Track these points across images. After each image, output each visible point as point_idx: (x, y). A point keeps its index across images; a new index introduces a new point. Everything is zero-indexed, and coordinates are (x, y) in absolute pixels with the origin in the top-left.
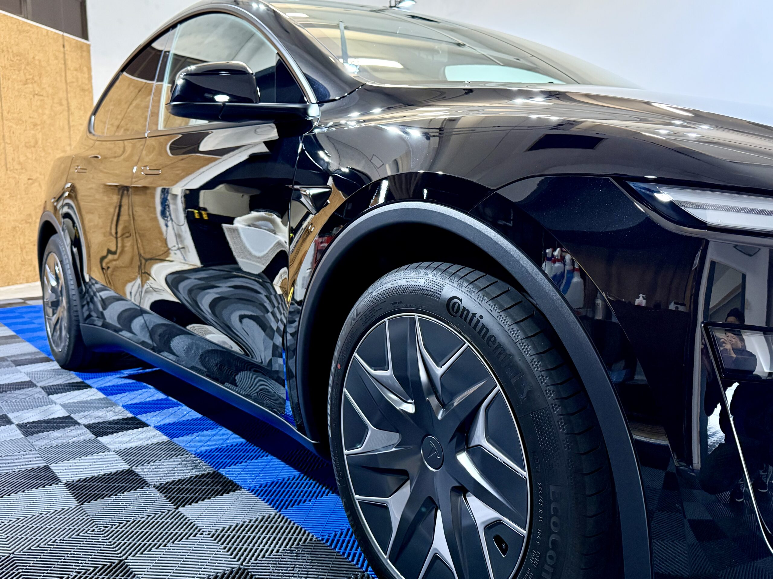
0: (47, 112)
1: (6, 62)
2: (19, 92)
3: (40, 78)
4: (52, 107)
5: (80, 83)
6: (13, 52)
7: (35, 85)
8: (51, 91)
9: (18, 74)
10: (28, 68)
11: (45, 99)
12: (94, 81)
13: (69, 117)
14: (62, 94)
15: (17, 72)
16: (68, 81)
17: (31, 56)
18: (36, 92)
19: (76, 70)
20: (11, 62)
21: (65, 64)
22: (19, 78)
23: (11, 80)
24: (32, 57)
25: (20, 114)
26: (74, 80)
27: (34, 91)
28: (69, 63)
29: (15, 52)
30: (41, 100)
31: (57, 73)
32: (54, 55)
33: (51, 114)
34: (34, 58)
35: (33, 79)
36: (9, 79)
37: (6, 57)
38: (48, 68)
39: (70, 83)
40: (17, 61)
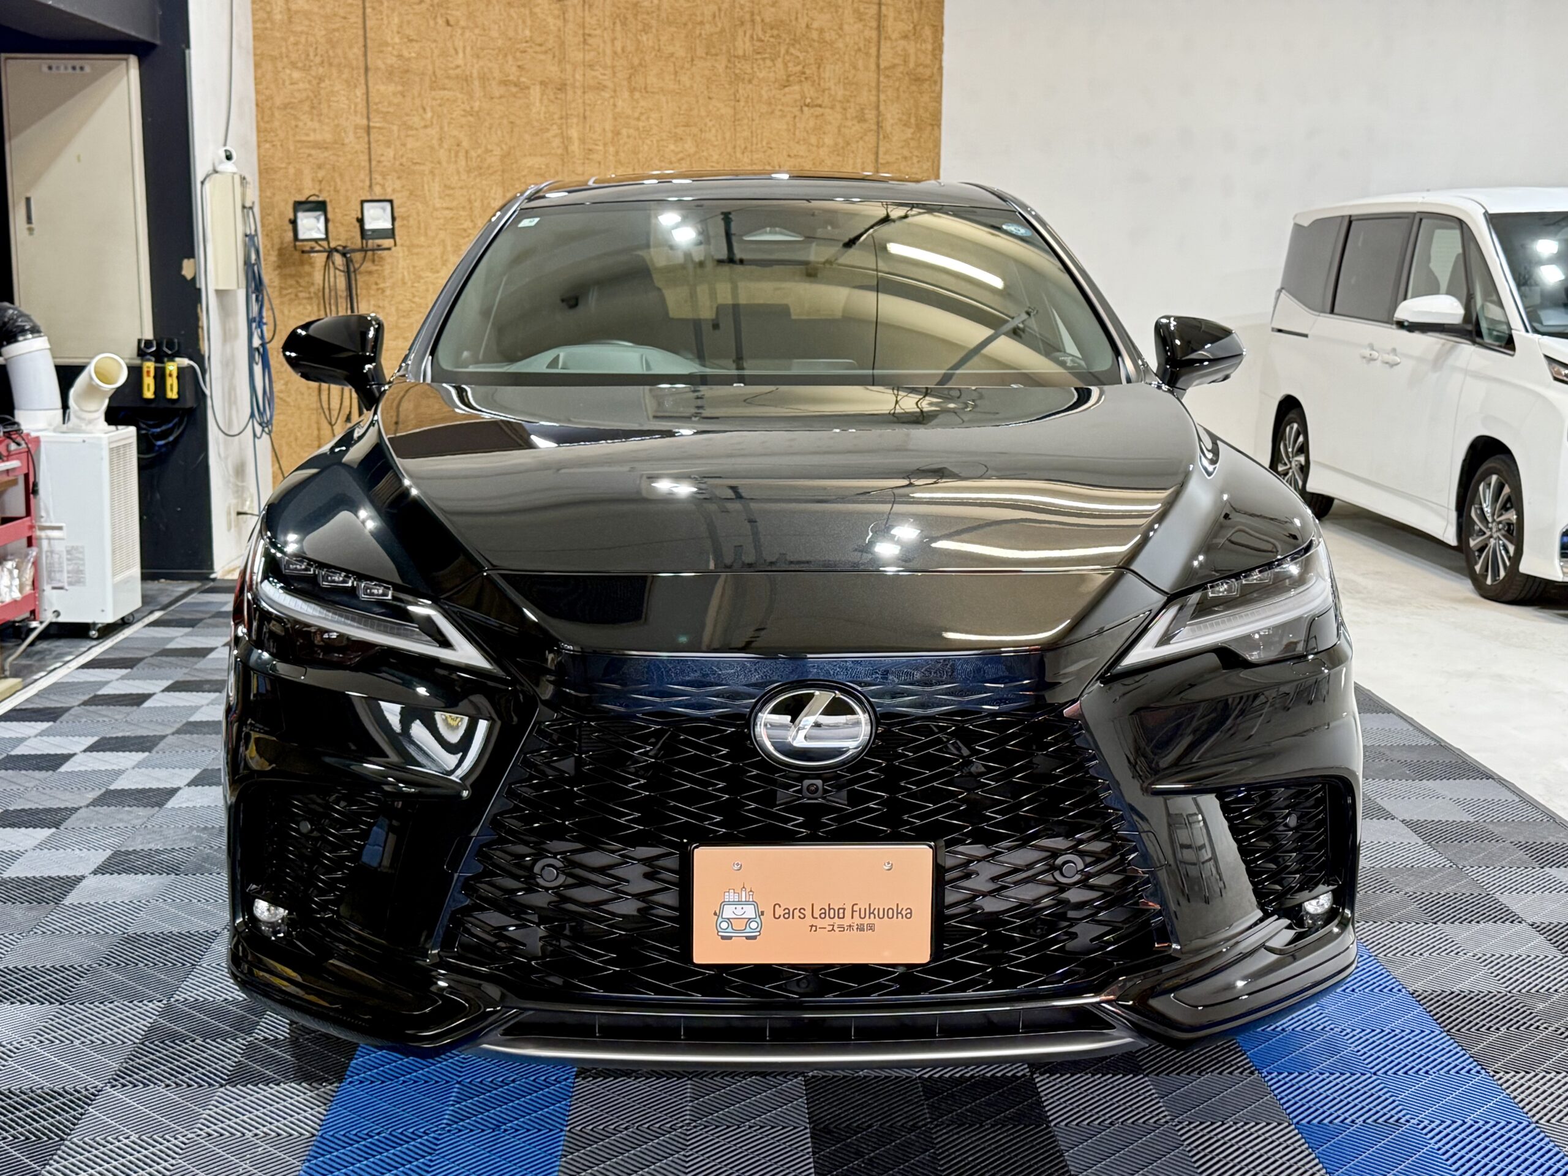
0: (828, 140)
1: (748, 44)
2: (770, 104)
3: (819, 68)
4: (839, 128)
5: (912, 65)
6: (763, 21)
7: (807, 86)
8: (840, 93)
9: (770, 68)
10: (792, 50)
11: (828, 111)
12: (945, 57)
13: (878, 147)
14: (866, 97)
15: (769, 63)
16: (882, 67)
17: (803, 22)
18: (808, 101)
19: (905, 37)
20: (759, 44)
21: (879, 27)
22: (772, 74)
23: (755, 82)
24: (804, 26)
25: (771, 152)
26: (896, 61)
27: (804, 97)
28: (889, 23)
29: (767, 20)
30: (817, 116)
31: (859, 50)
32: (856, 11)
33: (836, 144)
34: (807, 26)
35: (804, 73)
36: (750, 81)
37: (748, 35)
38: (840, 44)
39: (886, 68)
40: (772, 40)
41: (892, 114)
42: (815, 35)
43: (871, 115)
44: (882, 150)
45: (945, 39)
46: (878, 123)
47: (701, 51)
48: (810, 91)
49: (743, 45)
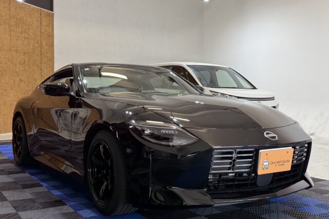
0: (31, 47)
2: (18, 37)
3: (29, 30)
4: (33, 44)
5: (48, 32)
7: (26, 34)
8: (33, 37)
10: (23, 25)
11: (30, 40)
14: (38, 38)
15: (18, 28)
19: (46, 26)
20: (15, 23)
21: (41, 23)
22: (18, 30)
26: (45, 31)
27: (25, 37)
28: (43, 23)
29: (17, 18)
30: (28, 41)
31: (37, 28)
32: (36, 19)
33: (33, 48)
34: (26, 20)
35: (25, 31)
36: (14, 31)
37: (13, 20)
38: (33, 26)
39: (42, 32)
40: (18, 22)
41: (44, 43)
42: (27, 23)
43: (40, 42)
44: (42, 50)
45: (54, 28)
46: (41, 44)
47: (3, 23)
48: (27, 36)
49: (12, 23)
